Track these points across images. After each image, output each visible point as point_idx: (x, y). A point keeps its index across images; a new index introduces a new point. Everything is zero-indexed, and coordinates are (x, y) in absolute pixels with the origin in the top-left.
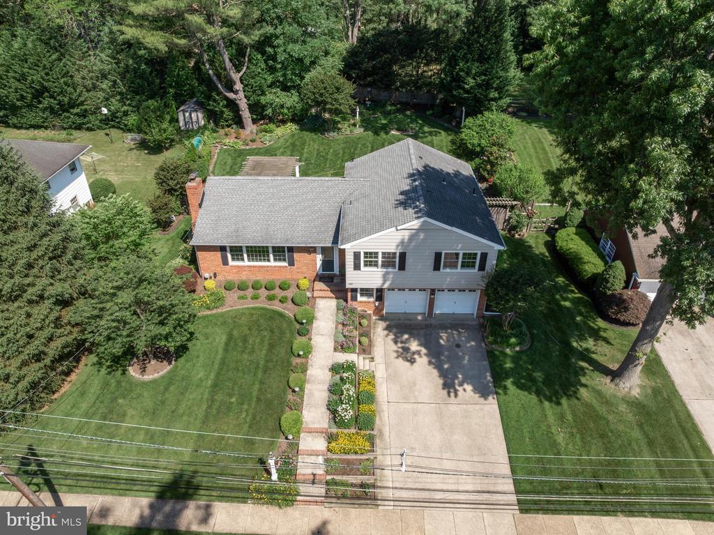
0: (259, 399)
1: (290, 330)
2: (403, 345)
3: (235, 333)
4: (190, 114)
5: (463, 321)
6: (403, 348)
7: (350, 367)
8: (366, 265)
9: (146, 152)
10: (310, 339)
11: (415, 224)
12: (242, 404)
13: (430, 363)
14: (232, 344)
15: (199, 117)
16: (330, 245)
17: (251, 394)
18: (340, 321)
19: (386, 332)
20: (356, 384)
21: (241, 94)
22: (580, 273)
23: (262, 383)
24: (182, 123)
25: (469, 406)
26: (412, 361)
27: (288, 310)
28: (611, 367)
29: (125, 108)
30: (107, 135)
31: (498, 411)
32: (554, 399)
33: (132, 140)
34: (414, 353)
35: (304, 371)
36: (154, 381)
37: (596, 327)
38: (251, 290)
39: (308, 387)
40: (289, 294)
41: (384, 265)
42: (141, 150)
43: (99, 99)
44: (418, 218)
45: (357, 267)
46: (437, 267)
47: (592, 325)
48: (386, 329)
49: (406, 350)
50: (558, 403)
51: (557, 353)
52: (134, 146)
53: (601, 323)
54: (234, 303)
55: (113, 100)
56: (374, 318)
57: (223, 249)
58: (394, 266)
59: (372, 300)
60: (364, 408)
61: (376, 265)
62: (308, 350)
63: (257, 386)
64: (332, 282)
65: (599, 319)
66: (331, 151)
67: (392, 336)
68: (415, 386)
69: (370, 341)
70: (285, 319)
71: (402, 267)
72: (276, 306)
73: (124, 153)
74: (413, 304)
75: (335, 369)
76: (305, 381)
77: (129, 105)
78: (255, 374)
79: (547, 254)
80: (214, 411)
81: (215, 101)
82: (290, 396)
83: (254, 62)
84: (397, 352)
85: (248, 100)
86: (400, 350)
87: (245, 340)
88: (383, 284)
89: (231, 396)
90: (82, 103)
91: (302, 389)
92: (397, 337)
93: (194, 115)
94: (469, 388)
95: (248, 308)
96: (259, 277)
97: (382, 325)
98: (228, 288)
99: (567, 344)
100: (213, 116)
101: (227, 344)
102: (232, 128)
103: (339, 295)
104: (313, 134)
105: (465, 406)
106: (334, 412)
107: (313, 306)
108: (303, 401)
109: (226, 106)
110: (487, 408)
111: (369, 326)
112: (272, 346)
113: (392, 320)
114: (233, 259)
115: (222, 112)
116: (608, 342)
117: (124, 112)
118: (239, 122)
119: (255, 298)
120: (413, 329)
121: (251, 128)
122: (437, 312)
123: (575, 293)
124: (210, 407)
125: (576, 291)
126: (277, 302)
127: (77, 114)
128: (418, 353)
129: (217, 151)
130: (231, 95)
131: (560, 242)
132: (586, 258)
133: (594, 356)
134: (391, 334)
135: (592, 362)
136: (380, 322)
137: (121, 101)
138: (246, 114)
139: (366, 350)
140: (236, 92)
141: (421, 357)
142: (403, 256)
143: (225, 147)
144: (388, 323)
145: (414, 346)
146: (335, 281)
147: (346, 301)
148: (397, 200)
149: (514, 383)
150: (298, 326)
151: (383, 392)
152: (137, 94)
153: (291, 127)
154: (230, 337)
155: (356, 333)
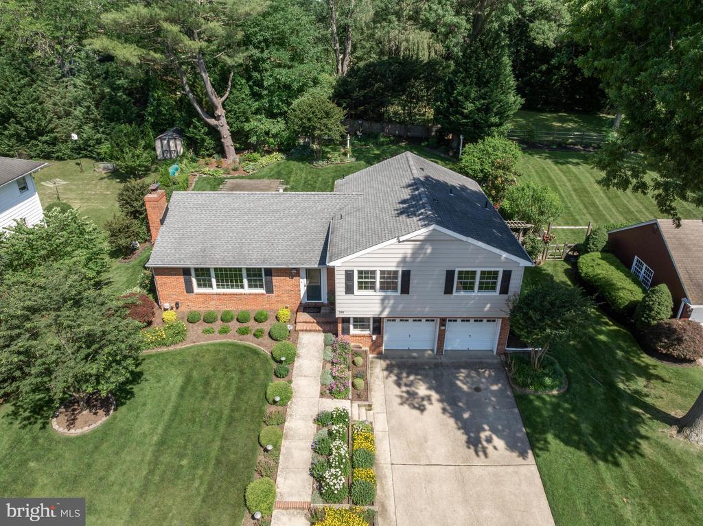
0: (218, 462)
1: (265, 371)
2: (408, 388)
3: (195, 374)
4: (168, 142)
5: (481, 358)
6: (408, 392)
7: (342, 417)
8: (360, 288)
9: (118, 180)
10: (290, 382)
11: (422, 233)
12: (195, 468)
13: (444, 410)
14: (190, 388)
15: (178, 146)
16: (316, 266)
17: (208, 454)
18: (328, 359)
19: (386, 373)
20: (350, 440)
21: (223, 121)
22: (614, 302)
23: (224, 439)
24: (159, 151)
25: (499, 468)
26: (421, 409)
27: (264, 346)
28: (673, 414)
29: (99, 136)
30: (78, 164)
31: (538, 475)
32: (610, 458)
33: (104, 169)
34: (423, 399)
35: (281, 422)
36: (83, 437)
37: (643, 364)
38: (219, 322)
39: (285, 444)
40: (266, 327)
41: (382, 288)
42: (112, 179)
43: (71, 126)
44: (425, 226)
45: (349, 290)
46: (448, 290)
47: (636, 361)
48: (386, 369)
49: (412, 395)
50: (617, 464)
51: (603, 397)
52: (105, 175)
53: (647, 359)
54: (196, 337)
55: (86, 127)
56: (371, 356)
57: (186, 272)
58: (395, 289)
59: (367, 332)
60: (360, 473)
61: (373, 288)
62: (287, 396)
63: (217, 444)
64: (320, 312)
65: (644, 355)
66: (320, 179)
67: (394, 378)
68: (426, 441)
69: (367, 383)
70: (259, 357)
71: (405, 290)
72: (250, 342)
73: (94, 182)
74: (419, 338)
75: (322, 420)
76: (281, 437)
77: (103, 132)
78: (216, 427)
79: (569, 283)
80: (157, 478)
81: (195, 127)
82: (261, 458)
83: (238, 87)
84: (401, 397)
85: (231, 127)
86: (405, 395)
87: (207, 383)
88: (382, 311)
89: (181, 456)
90: (52, 131)
91: (277, 447)
92: (399, 377)
93: (172, 143)
94: (499, 442)
95: (214, 345)
96: (231, 307)
97: (381, 364)
98: (192, 320)
99: (612, 386)
100: (193, 144)
101: (183, 389)
102: (214, 158)
103: (327, 328)
104: (300, 163)
105: (494, 469)
106: (320, 480)
107: (295, 342)
108: (277, 463)
109: (207, 134)
110: (523, 470)
111: (365, 365)
112: (240, 391)
113: (393, 358)
114: (199, 285)
115: (203, 140)
117: (97, 140)
118: (222, 152)
119: (224, 331)
120: (419, 369)
121: (233, 157)
122: (449, 348)
123: (610, 326)
124: (151, 472)
125: (611, 323)
126: (250, 336)
127: (46, 142)
128: (429, 398)
129: (196, 179)
130: (212, 121)
131: (584, 269)
132: (619, 284)
133: (648, 400)
134: (392, 375)
135: (646, 406)
136: (378, 360)
137: (94, 128)
138: (228, 142)
139: (361, 396)
140: (218, 118)
141: (431, 404)
142: (406, 275)
143: (205, 176)
144: (388, 362)
145: (422, 390)
146: (322, 311)
147: (336, 334)
148: (397, 210)
149: (557, 436)
150: (275, 365)
151: (385, 451)
152: (112, 120)
153: (277, 157)
154: (188, 379)
155: (348, 374)
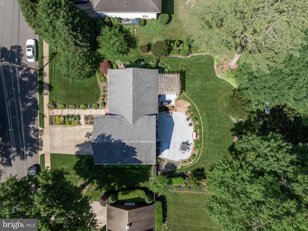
10: (88, 109)
26: (86, 136)
27: (99, 101)
28: (87, 186)
34: (89, 137)
37: (102, 189)
50: (73, 169)
54: (102, 85)
60: (67, 123)
65: (105, 191)
68: (79, 135)
84: (89, 132)
94: (79, 150)
116: (96, 190)
119: (104, 91)
126: (102, 98)
132: (124, 196)
135: (89, 182)
139: (87, 123)
149: (79, 161)
